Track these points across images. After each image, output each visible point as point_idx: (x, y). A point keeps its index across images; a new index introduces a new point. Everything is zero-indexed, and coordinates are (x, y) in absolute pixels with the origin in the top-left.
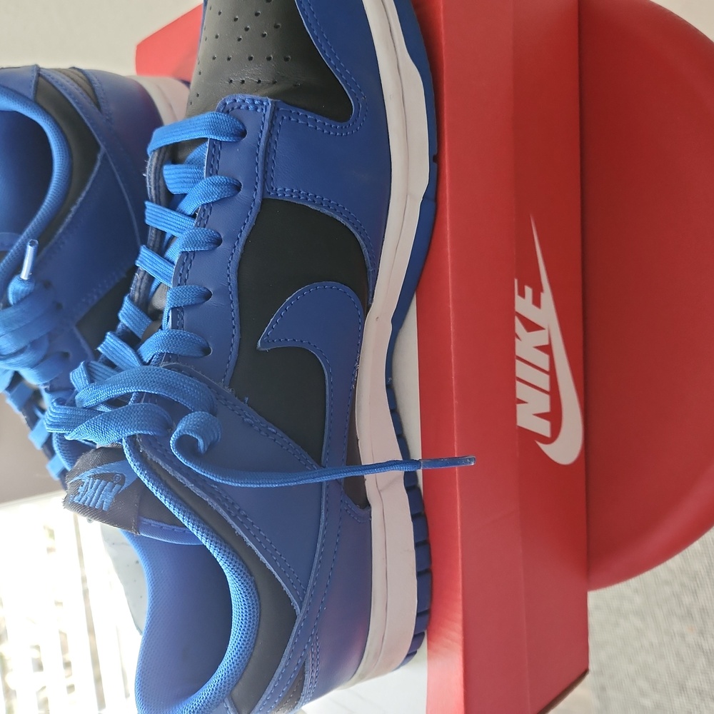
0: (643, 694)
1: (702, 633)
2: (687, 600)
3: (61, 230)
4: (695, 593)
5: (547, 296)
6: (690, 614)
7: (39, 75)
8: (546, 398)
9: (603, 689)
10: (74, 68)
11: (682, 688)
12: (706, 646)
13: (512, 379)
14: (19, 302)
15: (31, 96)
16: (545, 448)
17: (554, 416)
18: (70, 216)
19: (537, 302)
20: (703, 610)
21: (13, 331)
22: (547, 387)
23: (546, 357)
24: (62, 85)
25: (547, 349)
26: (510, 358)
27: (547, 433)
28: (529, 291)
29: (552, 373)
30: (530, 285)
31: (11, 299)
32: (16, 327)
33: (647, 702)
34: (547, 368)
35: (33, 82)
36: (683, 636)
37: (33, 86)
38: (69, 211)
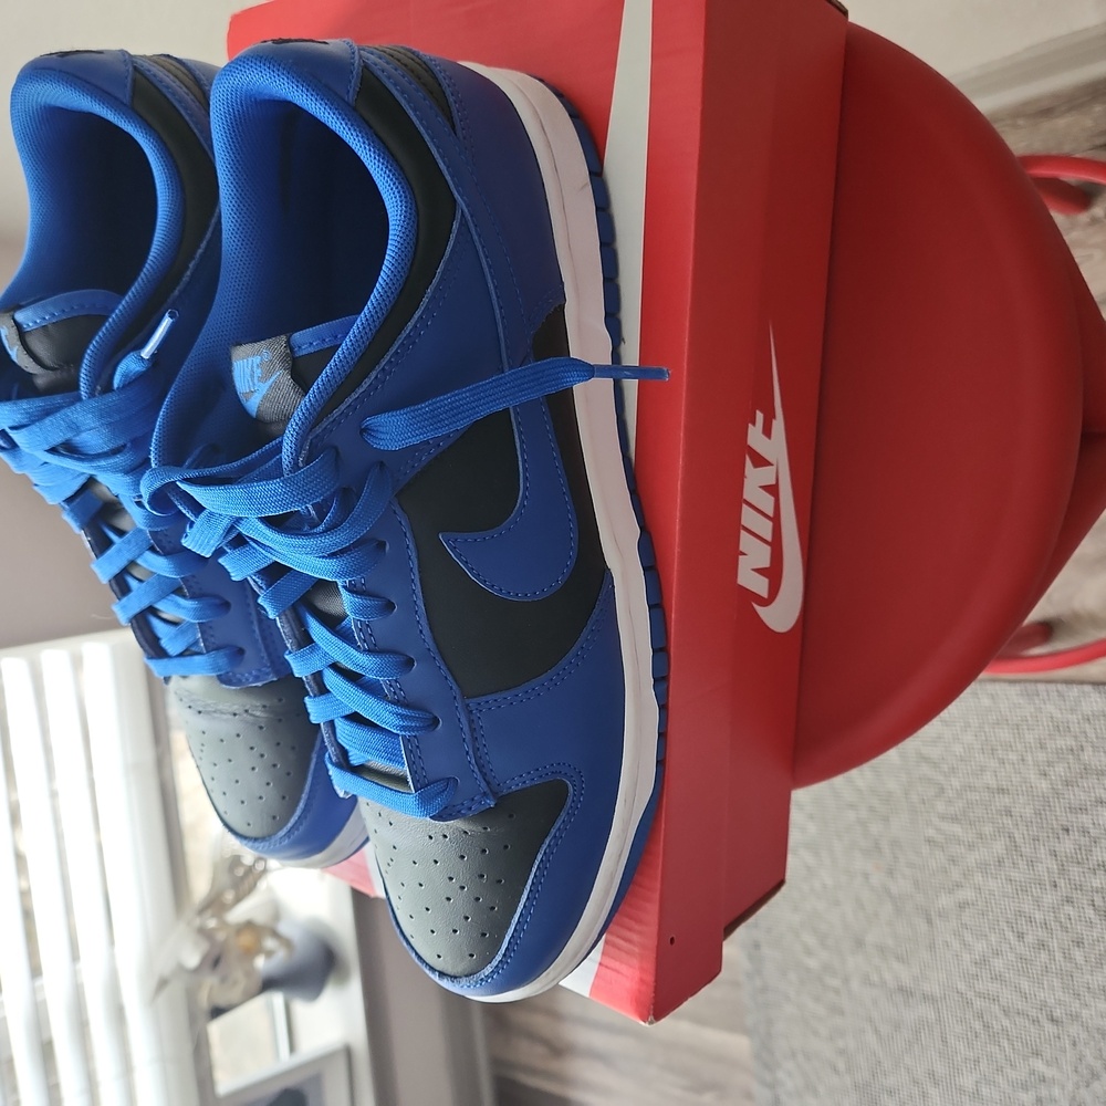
0: (809, 952)
1: (890, 873)
2: (875, 828)
3: (176, 292)
4: (886, 820)
5: (779, 425)
6: (877, 847)
7: (135, 68)
8: (767, 550)
9: (757, 946)
10: (168, 56)
11: (859, 943)
12: (894, 890)
13: (737, 526)
14: (125, 386)
15: (126, 100)
16: (760, 610)
17: (774, 573)
18: (188, 273)
19: (767, 431)
20: (895, 843)
21: (110, 424)
22: (768, 536)
23: (771, 499)
24: (168, 87)
25: (773, 490)
26: (737, 500)
27: (764, 593)
28: (760, 416)
29: (776, 520)
30: (761, 411)
31: (117, 382)
32: (117, 417)
33: (812, 963)
34: (771, 514)
35: (129, 79)
36: (866, 876)
37: (129, 85)
38: (187, 268)
